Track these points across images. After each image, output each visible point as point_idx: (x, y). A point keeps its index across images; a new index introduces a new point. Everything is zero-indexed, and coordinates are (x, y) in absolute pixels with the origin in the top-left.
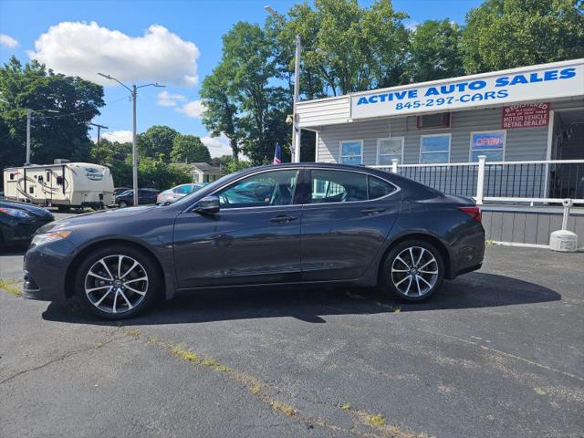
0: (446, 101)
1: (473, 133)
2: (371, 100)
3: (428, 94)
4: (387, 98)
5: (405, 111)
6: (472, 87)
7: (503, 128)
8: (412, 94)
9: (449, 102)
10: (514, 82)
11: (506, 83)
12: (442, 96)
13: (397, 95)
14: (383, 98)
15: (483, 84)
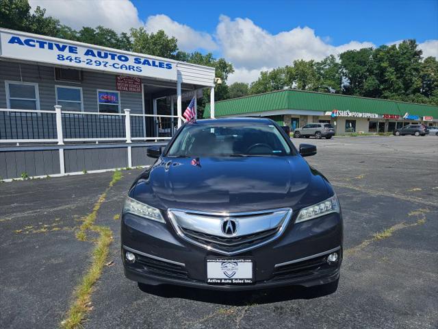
0: (103, 64)
1: (98, 90)
2: (27, 42)
3: (87, 54)
4: (46, 46)
5: (66, 63)
6: (120, 58)
7: (117, 90)
8: (72, 50)
9: (105, 65)
10: (144, 63)
11: (140, 63)
12: (98, 58)
13: (58, 46)
14: (42, 45)
15: (127, 59)
